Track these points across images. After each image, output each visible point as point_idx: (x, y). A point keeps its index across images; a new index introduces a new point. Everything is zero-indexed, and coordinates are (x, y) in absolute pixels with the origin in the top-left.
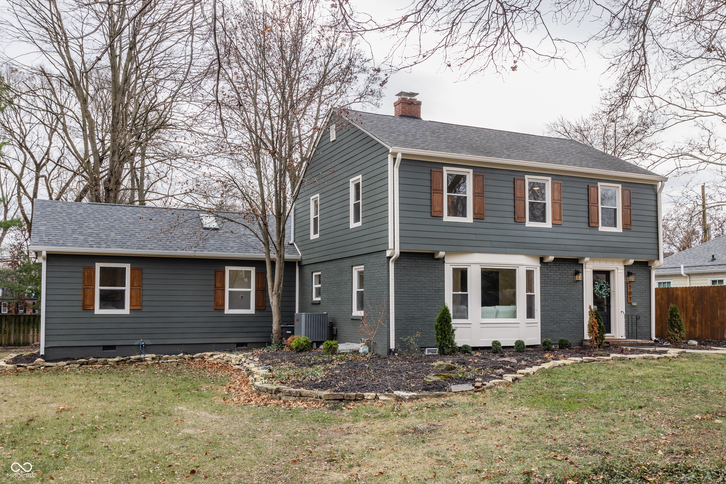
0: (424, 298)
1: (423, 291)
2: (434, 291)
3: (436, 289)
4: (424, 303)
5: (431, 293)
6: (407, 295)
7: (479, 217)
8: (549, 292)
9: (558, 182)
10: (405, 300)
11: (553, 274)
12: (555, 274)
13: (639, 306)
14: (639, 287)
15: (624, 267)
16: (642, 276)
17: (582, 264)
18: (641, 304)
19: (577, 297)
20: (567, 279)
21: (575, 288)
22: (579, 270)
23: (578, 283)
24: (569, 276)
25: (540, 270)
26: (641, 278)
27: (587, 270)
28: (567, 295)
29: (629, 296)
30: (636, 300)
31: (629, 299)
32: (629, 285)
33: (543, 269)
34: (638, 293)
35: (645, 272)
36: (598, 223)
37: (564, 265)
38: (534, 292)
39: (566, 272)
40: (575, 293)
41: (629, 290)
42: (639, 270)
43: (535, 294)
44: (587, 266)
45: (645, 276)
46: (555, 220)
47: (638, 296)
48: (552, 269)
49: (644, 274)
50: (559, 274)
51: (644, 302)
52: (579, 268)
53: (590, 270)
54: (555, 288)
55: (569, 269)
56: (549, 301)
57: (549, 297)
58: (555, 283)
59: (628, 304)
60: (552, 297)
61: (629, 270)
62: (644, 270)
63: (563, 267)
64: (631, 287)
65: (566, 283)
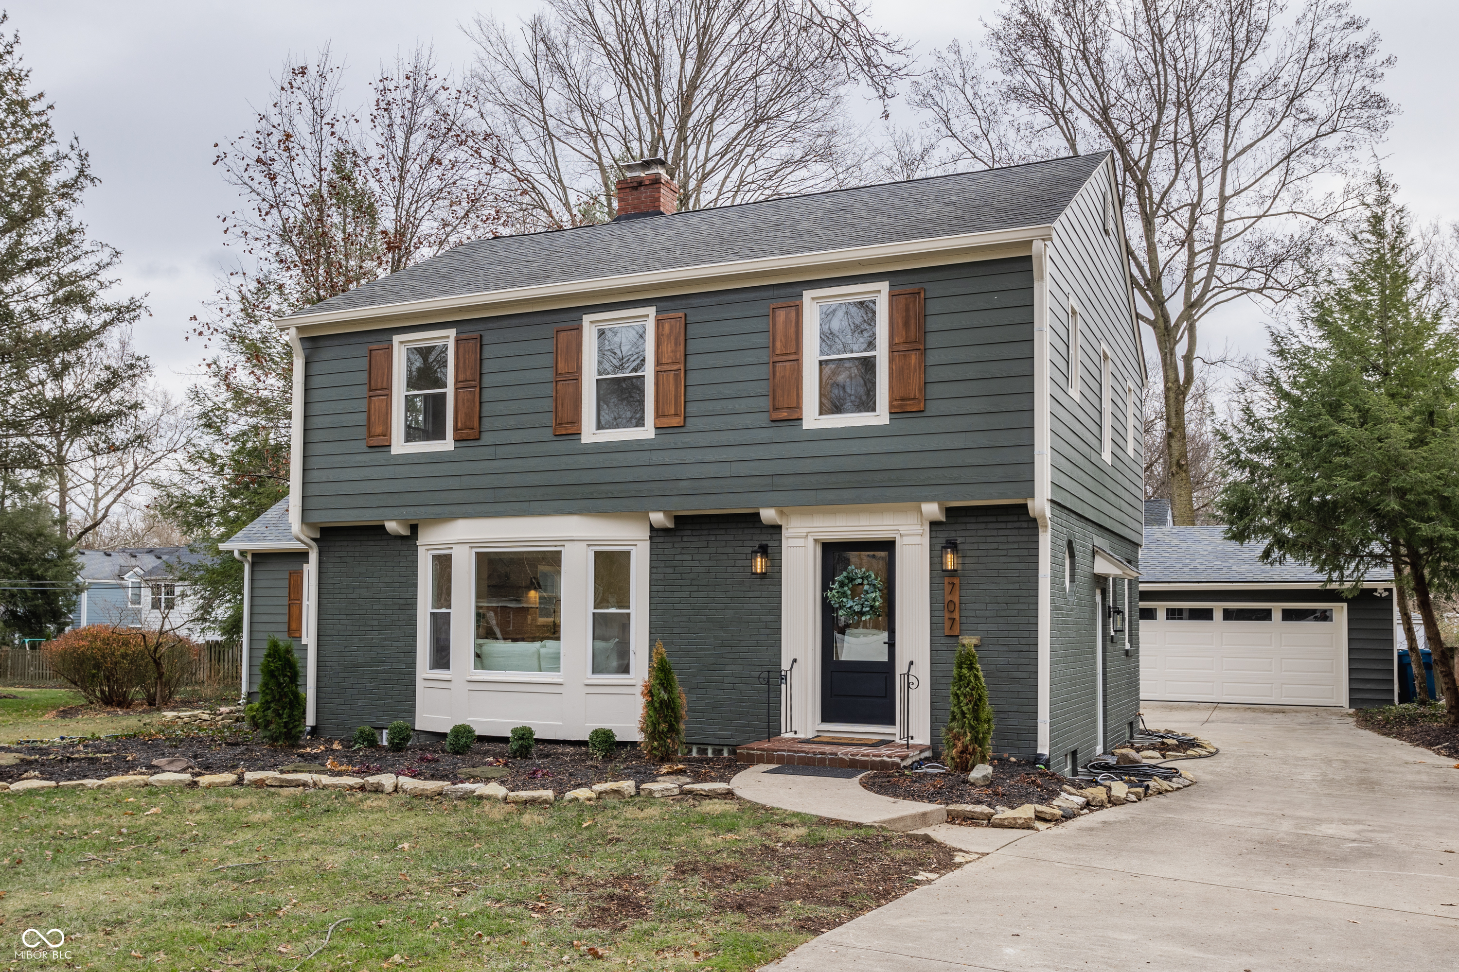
0: (376, 623)
1: (375, 607)
2: (397, 607)
3: (401, 601)
4: (376, 633)
5: (390, 612)
6: (344, 617)
7: (464, 437)
8: (677, 606)
9: (672, 315)
10: (340, 627)
11: (689, 557)
12: (696, 557)
13: (991, 647)
14: (993, 586)
15: (927, 528)
16: (1004, 553)
17: (779, 527)
18: (1001, 641)
19: (764, 618)
20: (729, 569)
21: (758, 594)
22: (770, 544)
23: (767, 581)
24: (739, 563)
25: (651, 549)
26: (1002, 560)
27: (792, 542)
28: (731, 612)
29: (947, 615)
30: (980, 627)
31: (947, 624)
32: (947, 580)
33: (660, 546)
34: (990, 606)
35: (1019, 539)
36: (798, 407)
37: (723, 532)
38: (628, 607)
39: (731, 550)
40: (758, 607)
41: (948, 598)
42: (994, 533)
43: (632, 611)
44: (790, 530)
45: (1017, 553)
46: (664, 416)
47: (987, 613)
48: (688, 545)
49: (1016, 546)
50: (707, 557)
51: (1011, 634)
52: (769, 537)
53: (801, 542)
54: (694, 594)
55: (740, 543)
56: (675, 631)
57: (675, 620)
58: (694, 582)
59: (948, 640)
60: (684, 619)
61: (953, 534)
62: (1015, 532)
63: (719, 538)
64: (957, 587)
65: (728, 582)
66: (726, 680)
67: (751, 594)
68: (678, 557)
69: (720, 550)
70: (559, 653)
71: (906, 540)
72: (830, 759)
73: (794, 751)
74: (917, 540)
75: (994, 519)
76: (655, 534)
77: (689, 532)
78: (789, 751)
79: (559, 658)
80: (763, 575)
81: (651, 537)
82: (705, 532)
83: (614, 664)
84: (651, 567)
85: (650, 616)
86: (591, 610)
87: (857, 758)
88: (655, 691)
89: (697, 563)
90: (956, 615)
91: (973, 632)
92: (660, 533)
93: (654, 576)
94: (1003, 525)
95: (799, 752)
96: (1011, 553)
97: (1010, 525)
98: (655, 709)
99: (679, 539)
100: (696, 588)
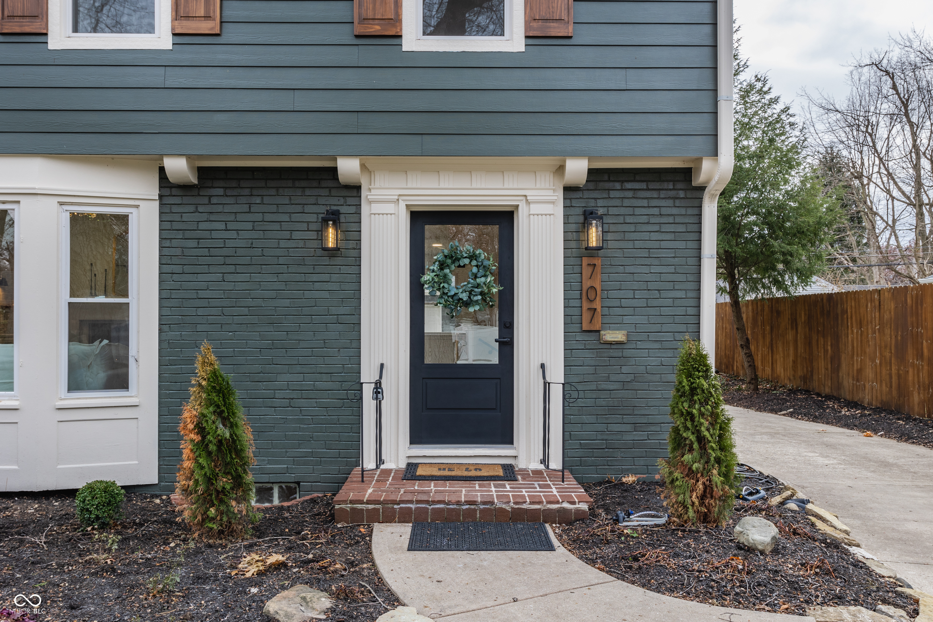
8: (202, 294)
11: (221, 225)
12: (230, 226)
13: (640, 345)
14: (645, 269)
15: (560, 194)
16: (656, 228)
17: (358, 188)
18: (653, 337)
19: (333, 310)
20: (283, 244)
21: (326, 277)
22: (343, 209)
23: (338, 260)
24: (296, 235)
25: (161, 213)
26: (654, 236)
27: (376, 208)
28: (287, 302)
29: (586, 305)
30: (627, 319)
31: (586, 316)
32: (585, 261)
33: (175, 209)
34: (638, 294)
35: (675, 211)
36: (397, 20)
37: (273, 192)
38: (126, 295)
39: (285, 218)
40: (326, 294)
41: (587, 284)
42: (645, 203)
43: (132, 299)
44: (373, 192)
45: (672, 228)
46: (187, 17)
47: (635, 303)
48: (220, 208)
49: (671, 220)
50: (249, 226)
51: (665, 328)
52: (342, 201)
53: (390, 208)
54: (228, 277)
55: (299, 208)
56: (200, 328)
57: (200, 312)
58: (229, 260)
59: (586, 337)
60: (214, 311)
61: (592, 203)
62: (670, 202)
63: (266, 200)
64: (598, 269)
65: (282, 260)
66: (279, 394)
67: (315, 277)
68: (202, 226)
69: (268, 217)
70: (12, 362)
71: (535, 209)
72: (482, 511)
73: (427, 502)
74: (548, 209)
75: (643, 186)
76: (167, 192)
77: (220, 192)
78: (418, 502)
79: (12, 370)
80: (334, 252)
81: (161, 197)
82: (247, 192)
83: (102, 375)
84: (161, 239)
85: (161, 307)
86: (66, 297)
87: (524, 506)
88: (208, 427)
89: (233, 234)
90: (597, 305)
91: (618, 326)
92: (175, 191)
93: (166, 251)
94: (655, 194)
95: (434, 502)
96: (665, 228)
97: (663, 194)
98: (209, 454)
99: (206, 200)
100: (231, 269)
